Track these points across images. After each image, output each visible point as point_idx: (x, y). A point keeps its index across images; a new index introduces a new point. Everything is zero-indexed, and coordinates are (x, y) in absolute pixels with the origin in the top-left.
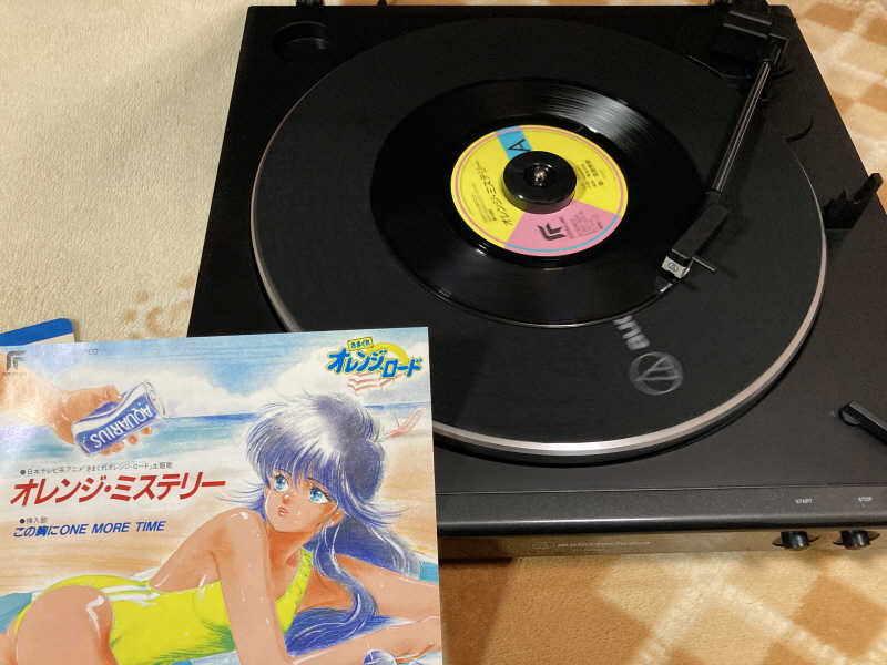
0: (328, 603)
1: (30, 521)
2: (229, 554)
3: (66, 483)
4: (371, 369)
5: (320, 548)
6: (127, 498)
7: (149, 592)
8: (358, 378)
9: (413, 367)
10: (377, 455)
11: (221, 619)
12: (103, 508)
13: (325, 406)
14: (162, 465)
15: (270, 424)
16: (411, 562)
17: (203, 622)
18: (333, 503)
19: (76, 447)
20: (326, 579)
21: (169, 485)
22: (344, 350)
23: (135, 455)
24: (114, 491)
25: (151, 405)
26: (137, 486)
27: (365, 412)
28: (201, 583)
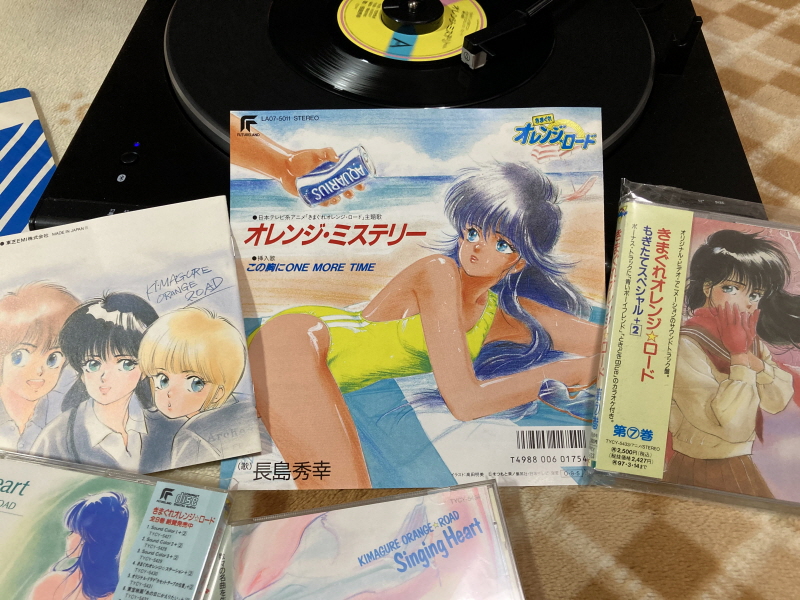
0: (511, 337)
1: (261, 258)
2: (428, 293)
3: (291, 228)
4: (552, 141)
5: (504, 290)
6: (343, 243)
7: (360, 322)
8: (540, 149)
9: (588, 141)
10: (556, 215)
11: (421, 346)
12: (323, 250)
13: (512, 171)
14: (373, 217)
15: (465, 185)
16: (583, 306)
17: (405, 347)
18: (516, 254)
19: (300, 199)
20: (509, 317)
21: (379, 234)
22: (529, 125)
23: (350, 207)
24: (332, 237)
25: (365, 166)
26: (352, 234)
27: (546, 178)
28: (404, 316)
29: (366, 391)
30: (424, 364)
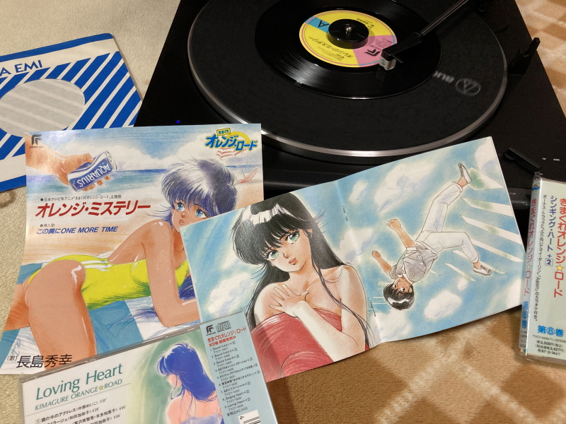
1: (46, 225)
2: (152, 244)
3: (65, 206)
4: (230, 146)
7: (106, 264)
8: (222, 151)
9: (252, 145)
10: (233, 193)
11: (144, 279)
12: (85, 219)
13: (204, 165)
14: (116, 197)
15: (174, 175)
17: (135, 280)
19: (70, 187)
21: (120, 207)
22: (215, 135)
23: (101, 191)
24: (90, 210)
25: (110, 164)
26: (103, 208)
27: (226, 169)
28: (135, 260)
29: (106, 308)
30: (146, 291)
